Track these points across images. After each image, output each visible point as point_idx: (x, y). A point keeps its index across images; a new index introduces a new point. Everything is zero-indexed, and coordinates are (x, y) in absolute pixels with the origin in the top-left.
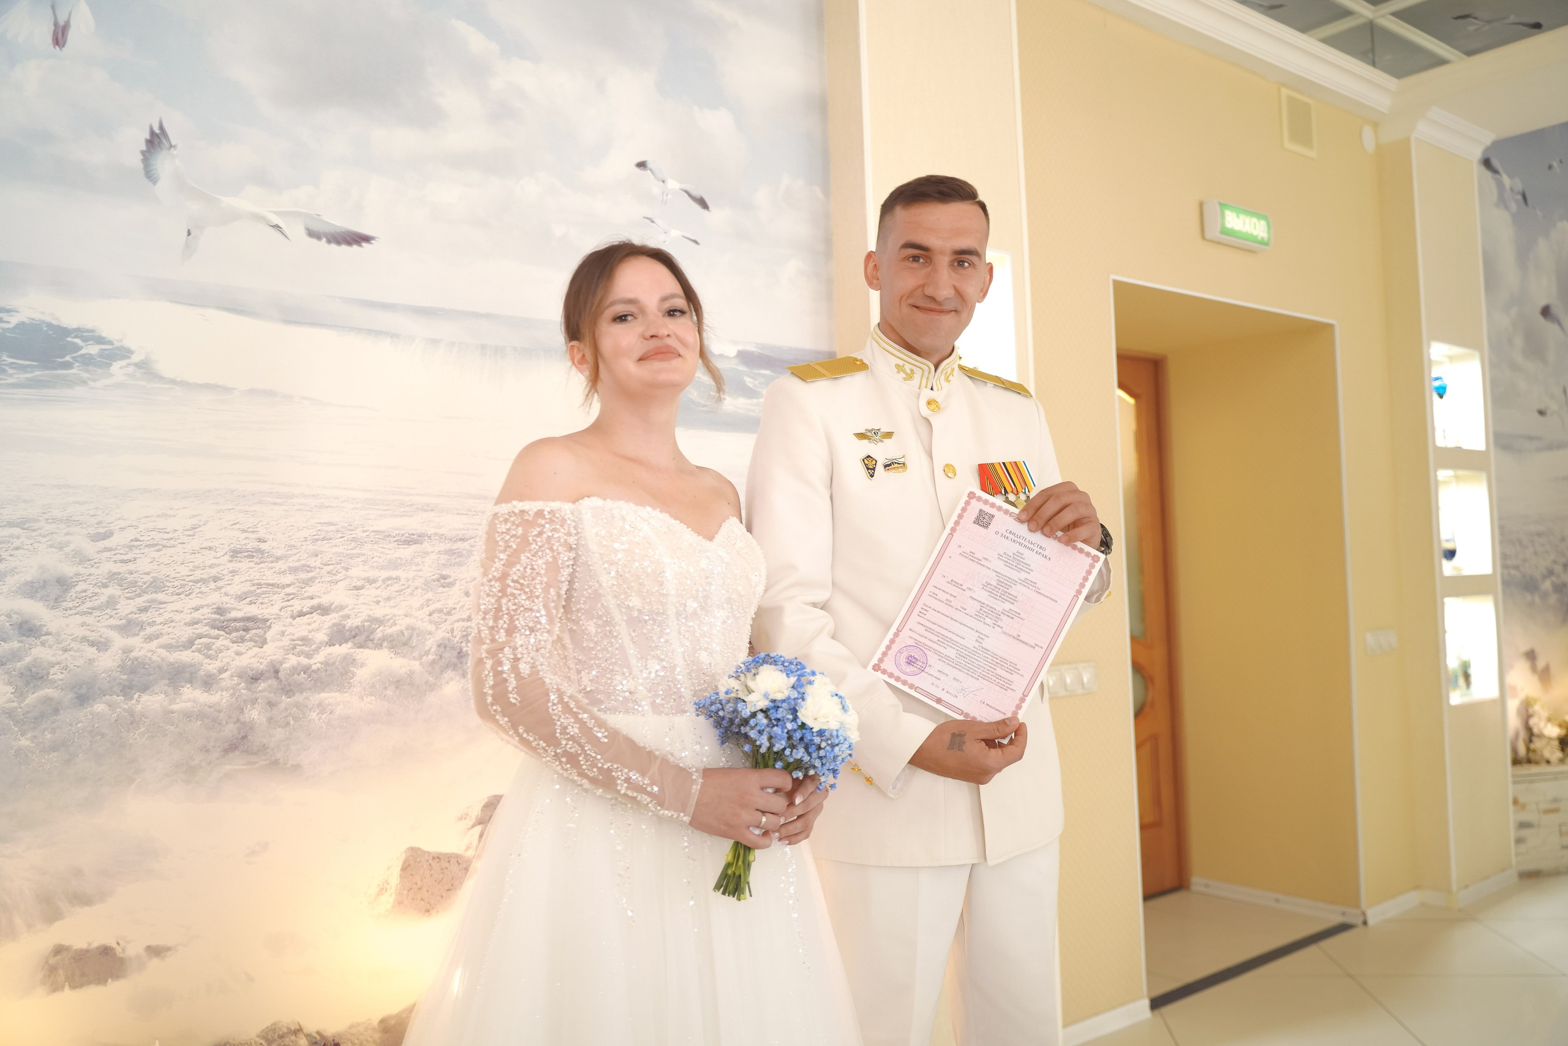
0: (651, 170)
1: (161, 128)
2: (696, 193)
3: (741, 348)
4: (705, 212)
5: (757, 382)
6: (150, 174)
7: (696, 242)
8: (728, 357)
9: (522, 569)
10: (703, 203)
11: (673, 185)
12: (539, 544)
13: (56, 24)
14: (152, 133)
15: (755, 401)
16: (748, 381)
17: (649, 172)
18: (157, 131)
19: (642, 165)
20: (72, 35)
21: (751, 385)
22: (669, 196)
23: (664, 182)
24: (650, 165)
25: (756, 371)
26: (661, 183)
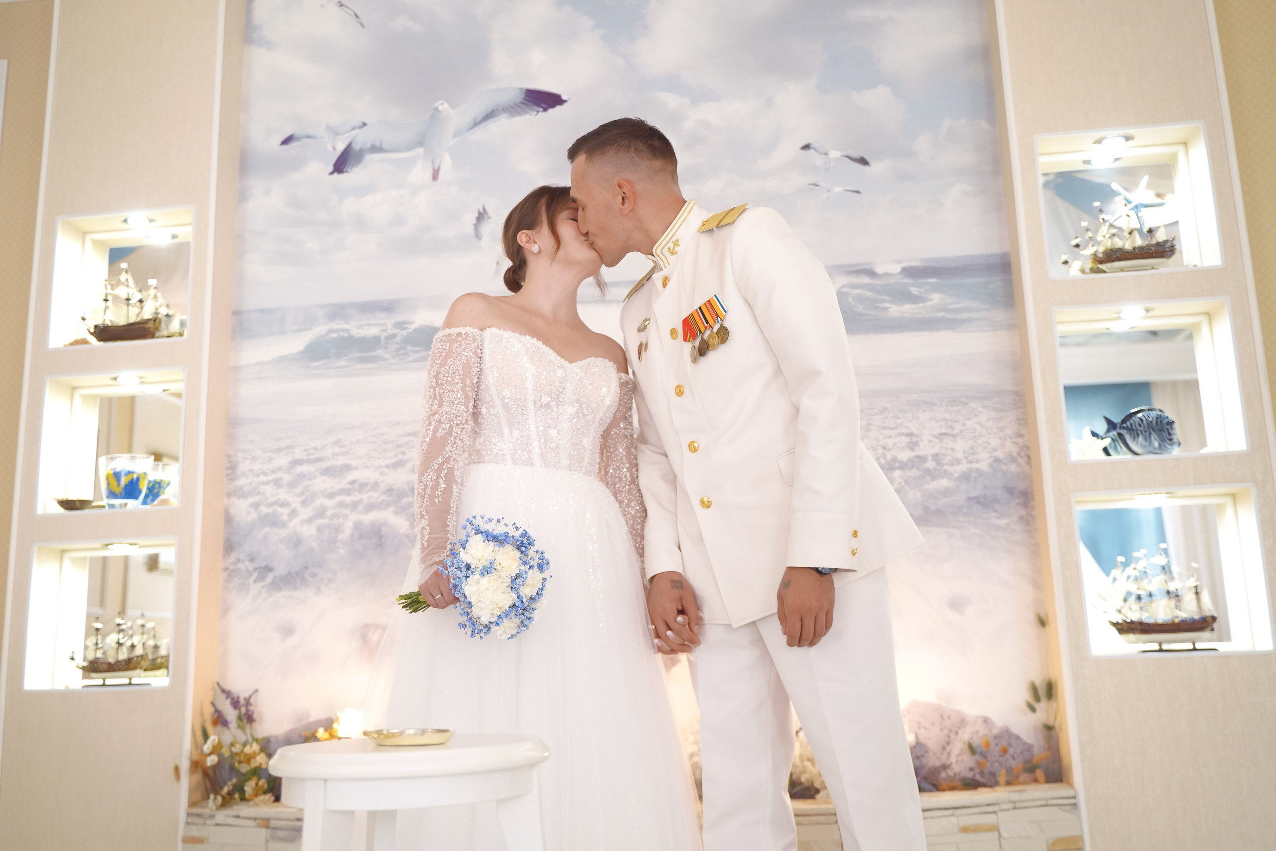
0: (814, 149)
1: (484, 209)
2: (857, 155)
3: (904, 265)
4: (866, 168)
5: (922, 290)
6: (478, 236)
7: (858, 192)
8: (892, 275)
9: (447, 368)
10: (863, 161)
11: (834, 154)
12: (459, 352)
13: (434, 169)
14: (480, 213)
15: (921, 305)
16: (914, 290)
17: (812, 151)
18: (481, 211)
19: (806, 147)
20: (442, 174)
21: (917, 293)
22: (832, 164)
23: (826, 154)
24: (813, 145)
25: (921, 281)
26: (824, 156)
